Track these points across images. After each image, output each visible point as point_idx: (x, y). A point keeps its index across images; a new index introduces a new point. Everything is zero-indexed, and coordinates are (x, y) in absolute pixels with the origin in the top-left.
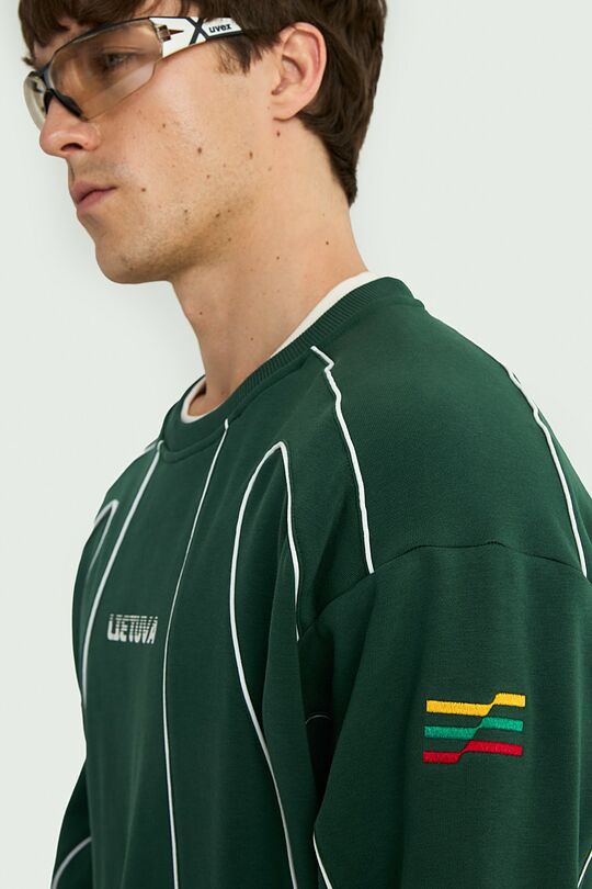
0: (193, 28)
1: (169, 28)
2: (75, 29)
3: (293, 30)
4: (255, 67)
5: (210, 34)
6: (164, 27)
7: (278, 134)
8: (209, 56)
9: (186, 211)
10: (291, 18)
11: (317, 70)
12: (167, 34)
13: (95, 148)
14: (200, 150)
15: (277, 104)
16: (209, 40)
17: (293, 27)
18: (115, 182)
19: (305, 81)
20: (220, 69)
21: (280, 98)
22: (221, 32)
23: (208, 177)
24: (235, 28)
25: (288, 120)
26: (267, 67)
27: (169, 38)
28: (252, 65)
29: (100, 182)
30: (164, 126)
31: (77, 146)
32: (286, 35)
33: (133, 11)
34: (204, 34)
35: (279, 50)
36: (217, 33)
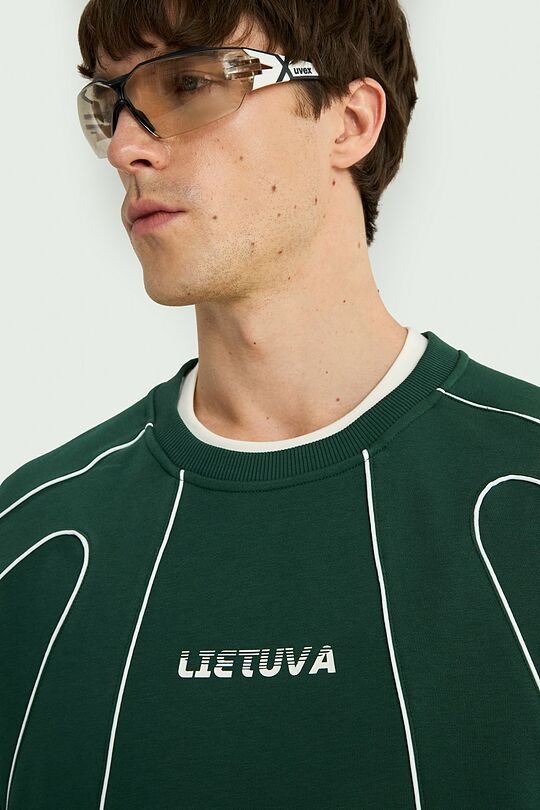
0: (281, 67)
1: (262, 62)
2: (161, 47)
3: (362, 83)
4: (325, 115)
5: (294, 75)
6: (257, 60)
7: (334, 183)
8: (289, 96)
9: (253, 244)
10: (363, 71)
11: (376, 126)
12: (258, 67)
13: (164, 168)
14: (274, 188)
15: (338, 152)
16: (293, 80)
17: (362, 80)
18: (186, 206)
19: (365, 135)
20: (296, 112)
21: (342, 147)
22: (303, 74)
23: (279, 215)
24: (314, 73)
25: (343, 170)
26: (333, 117)
27: (260, 73)
28: (322, 111)
29: (169, 204)
30: (241, 158)
31: (146, 163)
32: (354, 87)
33: (222, 39)
34: (290, 74)
35: (346, 101)
36: (300, 75)
